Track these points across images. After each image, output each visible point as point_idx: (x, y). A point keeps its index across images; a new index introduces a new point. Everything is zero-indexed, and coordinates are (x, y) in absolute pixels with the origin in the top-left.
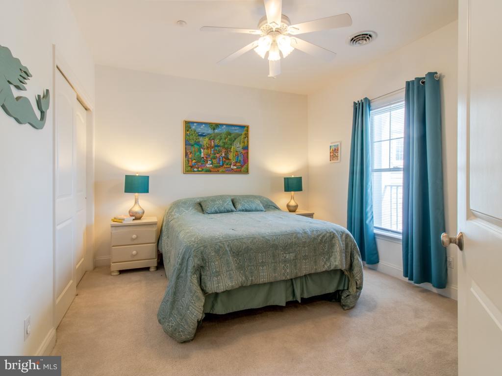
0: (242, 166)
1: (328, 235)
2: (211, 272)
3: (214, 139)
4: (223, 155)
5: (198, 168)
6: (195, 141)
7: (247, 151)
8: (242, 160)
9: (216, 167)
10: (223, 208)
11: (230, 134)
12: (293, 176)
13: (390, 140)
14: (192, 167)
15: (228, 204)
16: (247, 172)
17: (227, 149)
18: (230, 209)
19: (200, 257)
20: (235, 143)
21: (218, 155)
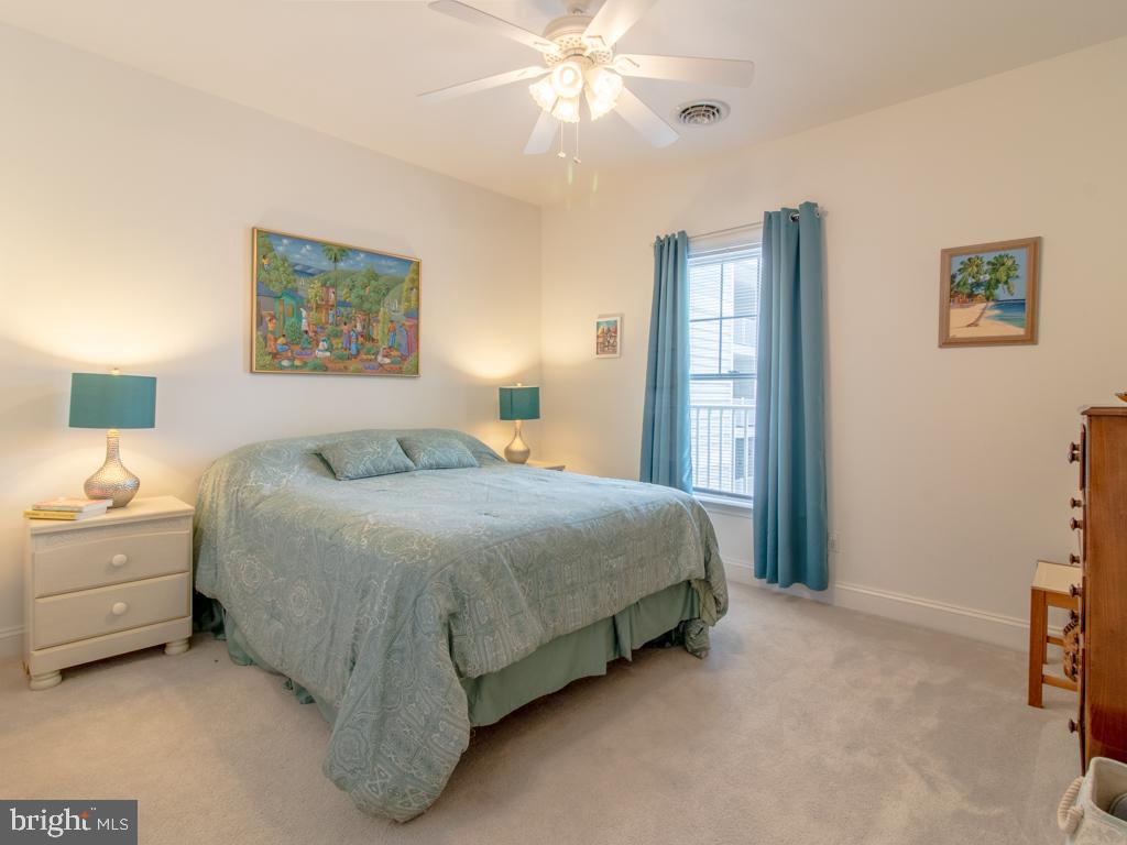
0: (404, 358)
1: (673, 510)
2: (476, 623)
3: (334, 286)
4: (359, 328)
5: (292, 359)
6: (285, 287)
7: (414, 322)
8: (404, 343)
9: (341, 358)
10: (384, 464)
11: (375, 277)
12: (519, 385)
13: (721, 318)
14: (275, 355)
15: (395, 453)
16: (415, 372)
17: (367, 313)
18: (402, 465)
19: (450, 590)
20: (388, 299)
21: (345, 328)
